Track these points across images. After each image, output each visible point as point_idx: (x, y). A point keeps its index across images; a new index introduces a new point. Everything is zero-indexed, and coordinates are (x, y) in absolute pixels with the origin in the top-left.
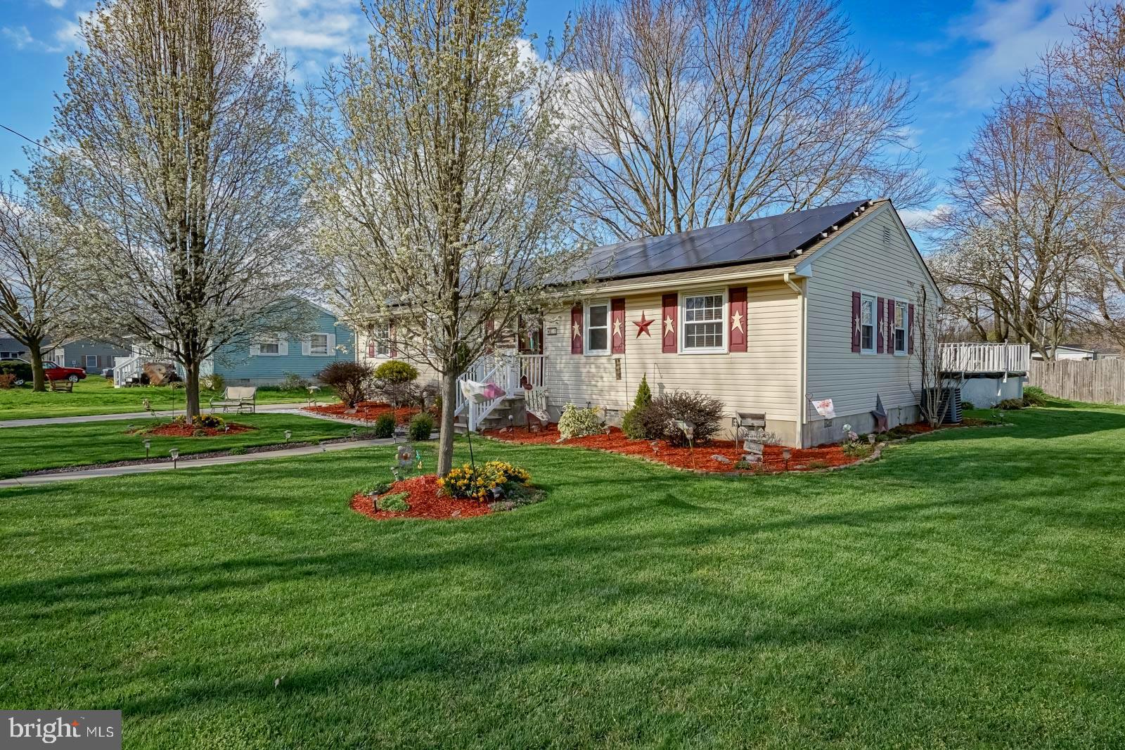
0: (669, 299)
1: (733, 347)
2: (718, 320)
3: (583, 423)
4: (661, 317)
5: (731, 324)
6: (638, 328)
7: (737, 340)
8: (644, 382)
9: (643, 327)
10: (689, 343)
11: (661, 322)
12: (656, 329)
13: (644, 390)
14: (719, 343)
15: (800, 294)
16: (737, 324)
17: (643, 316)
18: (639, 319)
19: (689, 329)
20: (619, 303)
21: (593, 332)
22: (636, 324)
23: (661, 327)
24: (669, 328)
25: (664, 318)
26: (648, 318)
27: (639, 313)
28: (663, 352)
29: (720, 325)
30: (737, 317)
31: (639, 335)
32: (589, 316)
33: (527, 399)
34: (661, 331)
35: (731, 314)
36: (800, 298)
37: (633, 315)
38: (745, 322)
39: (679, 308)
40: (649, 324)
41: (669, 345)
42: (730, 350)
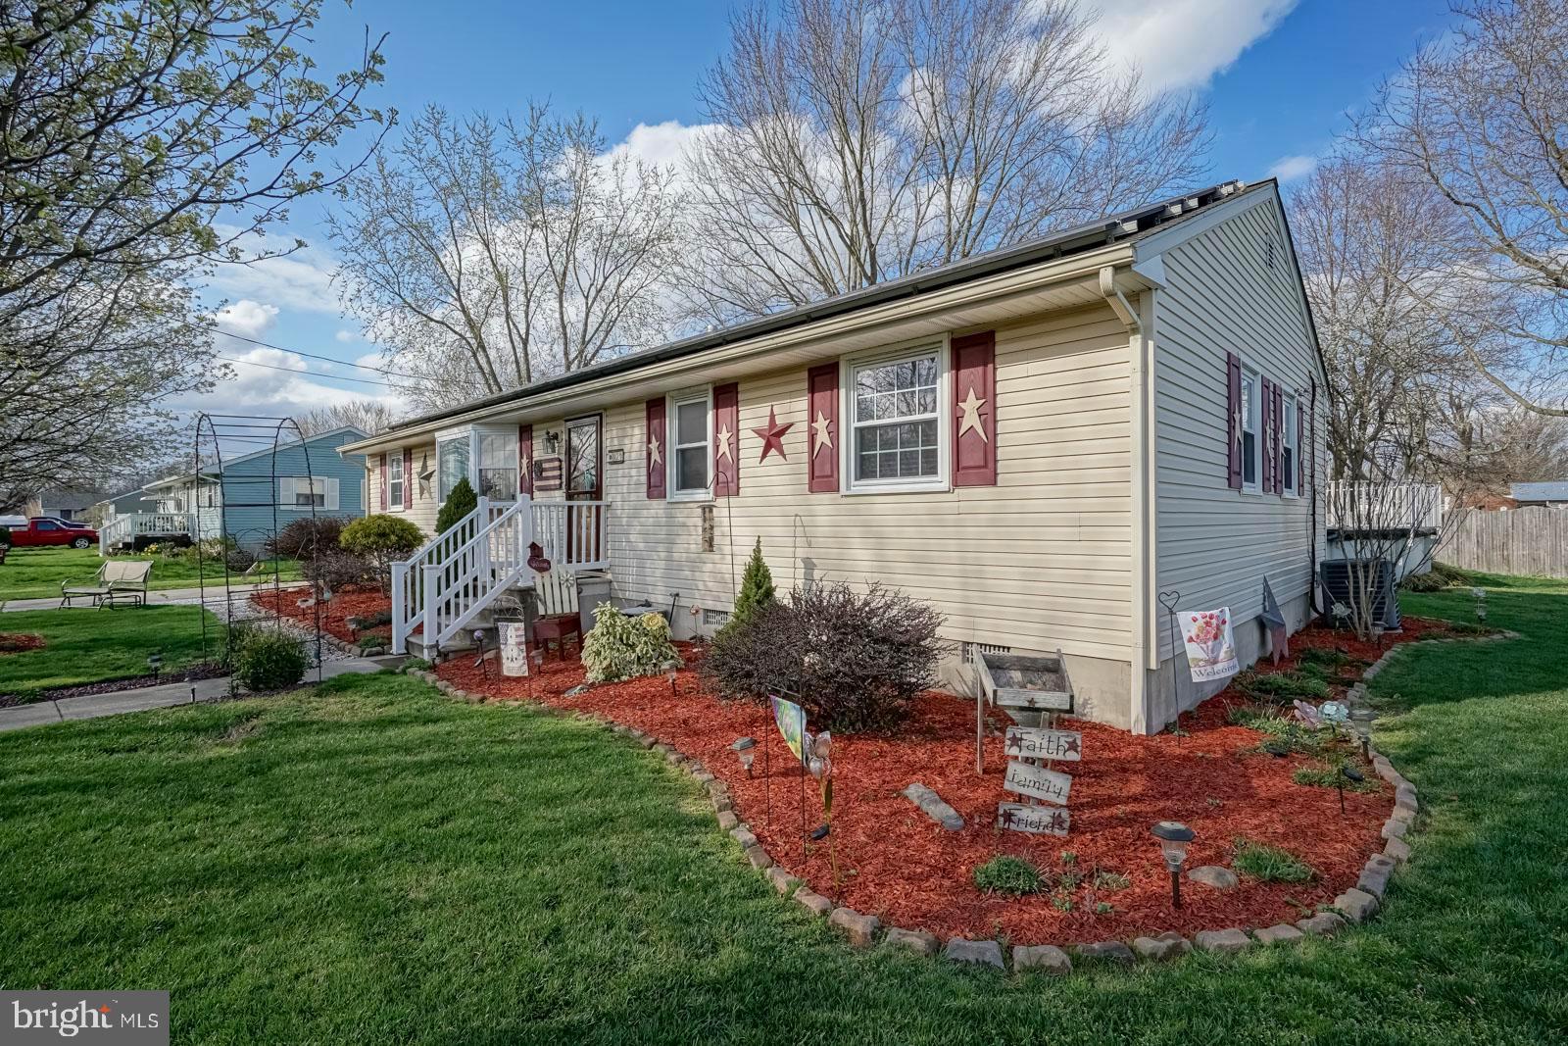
0: (822, 375)
1: (962, 475)
2: (928, 416)
3: (632, 647)
4: (805, 416)
5: (957, 421)
6: (762, 442)
7: (971, 458)
8: (757, 559)
9: (773, 438)
10: (865, 470)
11: (805, 426)
12: (795, 442)
13: (758, 575)
14: (931, 469)
15: (1135, 331)
16: (971, 420)
17: (772, 416)
18: (765, 423)
19: (864, 437)
20: (726, 393)
21: (682, 454)
22: (759, 432)
23: (805, 437)
24: (823, 437)
25: (813, 419)
26: (780, 421)
27: (764, 410)
28: (812, 491)
29: (931, 425)
30: (971, 404)
31: (764, 456)
32: (676, 422)
33: (540, 591)
34: (805, 447)
35: (958, 397)
36: (1136, 341)
37: (752, 416)
38: (989, 415)
39: (842, 392)
40: (782, 432)
41: (822, 477)
42: (956, 484)
